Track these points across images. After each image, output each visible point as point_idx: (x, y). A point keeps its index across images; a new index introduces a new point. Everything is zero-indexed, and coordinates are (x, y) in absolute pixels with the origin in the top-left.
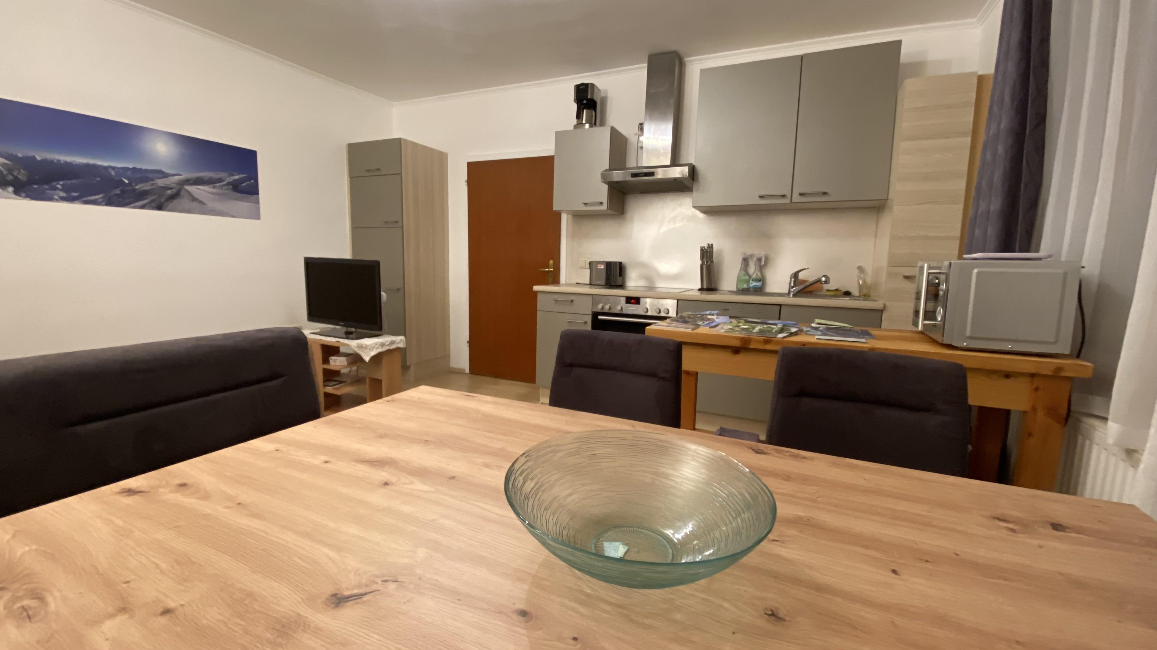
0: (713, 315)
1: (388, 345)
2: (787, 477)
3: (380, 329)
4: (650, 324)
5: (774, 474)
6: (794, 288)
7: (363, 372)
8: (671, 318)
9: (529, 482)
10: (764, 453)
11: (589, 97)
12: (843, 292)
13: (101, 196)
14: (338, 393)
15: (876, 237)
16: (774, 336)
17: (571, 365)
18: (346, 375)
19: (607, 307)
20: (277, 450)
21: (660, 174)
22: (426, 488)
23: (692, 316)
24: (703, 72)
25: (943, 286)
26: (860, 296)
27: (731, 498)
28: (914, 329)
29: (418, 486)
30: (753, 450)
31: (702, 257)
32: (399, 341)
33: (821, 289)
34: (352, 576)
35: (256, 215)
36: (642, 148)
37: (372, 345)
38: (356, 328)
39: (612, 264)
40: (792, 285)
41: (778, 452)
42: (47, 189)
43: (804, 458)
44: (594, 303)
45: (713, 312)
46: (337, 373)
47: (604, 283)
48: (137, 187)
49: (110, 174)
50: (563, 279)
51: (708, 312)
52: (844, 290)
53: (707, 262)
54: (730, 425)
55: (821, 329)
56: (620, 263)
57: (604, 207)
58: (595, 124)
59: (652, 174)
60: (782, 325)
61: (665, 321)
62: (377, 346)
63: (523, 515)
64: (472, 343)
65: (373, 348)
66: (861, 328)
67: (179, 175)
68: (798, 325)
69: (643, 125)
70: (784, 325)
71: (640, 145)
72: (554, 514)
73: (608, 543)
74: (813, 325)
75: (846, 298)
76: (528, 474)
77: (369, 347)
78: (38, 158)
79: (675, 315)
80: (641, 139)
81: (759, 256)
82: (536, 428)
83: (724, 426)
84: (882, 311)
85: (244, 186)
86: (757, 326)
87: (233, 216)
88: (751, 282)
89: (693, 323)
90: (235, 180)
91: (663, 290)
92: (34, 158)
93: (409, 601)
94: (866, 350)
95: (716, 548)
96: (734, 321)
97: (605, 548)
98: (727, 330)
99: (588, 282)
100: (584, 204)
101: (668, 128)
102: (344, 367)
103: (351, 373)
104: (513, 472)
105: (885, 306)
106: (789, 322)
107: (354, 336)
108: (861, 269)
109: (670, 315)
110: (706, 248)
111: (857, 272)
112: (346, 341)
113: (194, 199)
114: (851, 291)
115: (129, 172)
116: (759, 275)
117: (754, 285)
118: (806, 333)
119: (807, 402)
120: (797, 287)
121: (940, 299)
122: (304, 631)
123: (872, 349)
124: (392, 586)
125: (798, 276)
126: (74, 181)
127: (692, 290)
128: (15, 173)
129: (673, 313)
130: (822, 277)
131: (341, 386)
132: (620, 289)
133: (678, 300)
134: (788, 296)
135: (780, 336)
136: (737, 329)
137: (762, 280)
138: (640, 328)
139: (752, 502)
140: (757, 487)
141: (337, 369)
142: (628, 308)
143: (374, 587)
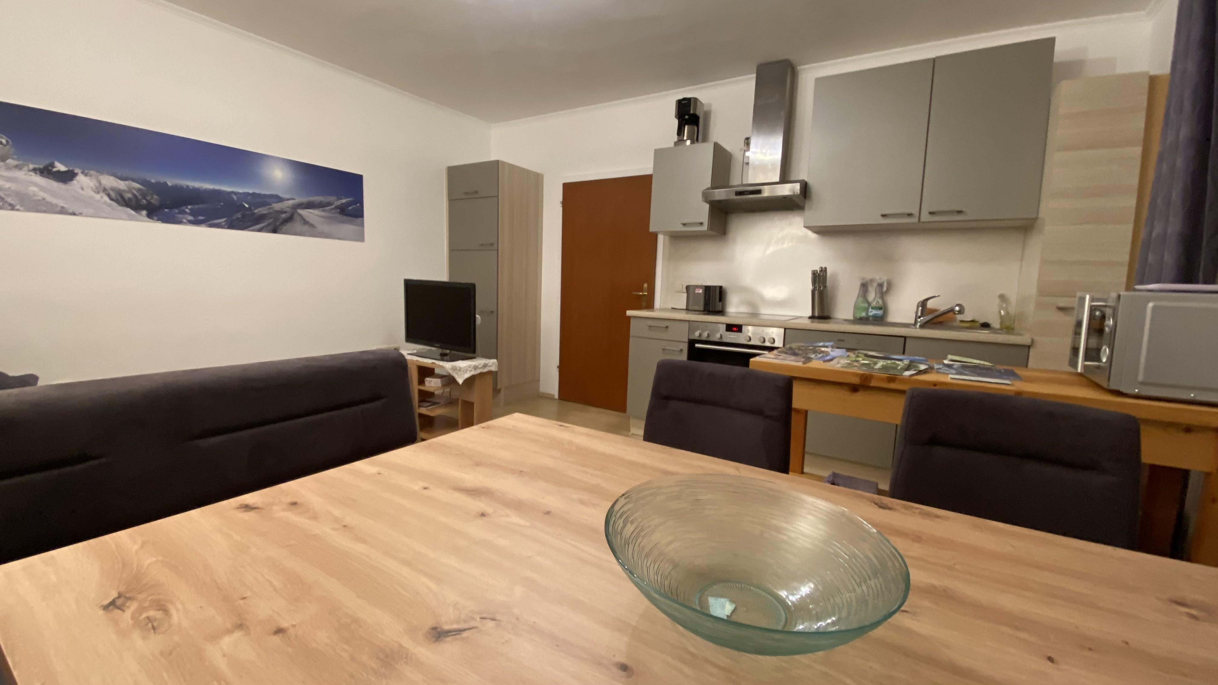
0: (827, 347)
1: (481, 368)
2: (917, 538)
3: (474, 351)
4: (755, 355)
5: (901, 533)
6: (922, 318)
7: (456, 394)
8: (779, 349)
9: (629, 525)
10: (890, 509)
11: (691, 112)
12: (980, 324)
13: (223, 220)
14: (432, 414)
15: (1022, 260)
16: (900, 374)
17: (668, 398)
18: (441, 396)
19: (705, 335)
20: (379, 474)
21: (767, 192)
22: (522, 522)
23: (803, 348)
24: (818, 80)
25: (1110, 320)
26: (1001, 329)
27: (853, 560)
28: (1071, 370)
29: (515, 519)
30: (876, 504)
31: (814, 282)
32: (492, 364)
33: (954, 320)
34: (451, 610)
35: (360, 238)
36: (748, 164)
37: (465, 367)
38: (450, 350)
39: (712, 288)
40: (919, 314)
41: (906, 508)
42: (176, 213)
43: (937, 517)
44: (691, 330)
45: (827, 344)
46: (431, 394)
47: (702, 308)
48: (256, 211)
49: (233, 199)
50: (657, 303)
51: (821, 344)
52: (983, 321)
53: (820, 287)
54: (844, 470)
55: (955, 367)
56: (721, 287)
57: (705, 228)
58: (697, 140)
59: (759, 192)
60: (909, 361)
61: (771, 352)
62: (470, 369)
63: (622, 560)
64: (562, 368)
65: (467, 370)
66: (1005, 367)
67: (294, 199)
68: (927, 361)
69: (749, 140)
70: (911, 362)
71: (746, 161)
72: (655, 562)
73: (713, 598)
74: (946, 362)
75: (983, 330)
76: (627, 518)
77: (463, 370)
78: (170, 184)
79: (781, 345)
80: (747, 154)
81: (879, 281)
82: (632, 464)
83: (837, 472)
84: (1029, 347)
85: (350, 209)
86: (880, 361)
87: (339, 239)
88: (870, 310)
89: (804, 355)
90: (342, 204)
91: (766, 317)
92: (165, 183)
93: (507, 641)
94: (1011, 394)
95: (837, 616)
96: (851, 354)
97: (710, 604)
98: (844, 365)
99: (685, 307)
100: (682, 225)
101: (778, 141)
102: (438, 389)
103: (444, 395)
104: (613, 514)
105: (1033, 341)
106: (917, 358)
107: (448, 357)
108: (1002, 297)
109: (776, 345)
110: (819, 272)
111: (997, 301)
112: (441, 363)
113: (305, 222)
114: (990, 321)
115: (249, 197)
116: (880, 302)
117: (875, 314)
118: (938, 371)
119: (940, 453)
120: (925, 317)
121: (1105, 336)
122: (407, 663)
123: (1019, 393)
124: (490, 624)
125: (926, 305)
126: (201, 206)
127: (801, 317)
128: (148, 198)
129: (779, 343)
130: (956, 306)
131: (434, 408)
132: (719, 315)
133: (785, 329)
134: (914, 327)
135: (907, 373)
136: (856, 364)
137: (884, 308)
138: (743, 359)
139: (879, 567)
140: (885, 549)
141: (431, 390)
142: (729, 336)
143: (472, 624)
